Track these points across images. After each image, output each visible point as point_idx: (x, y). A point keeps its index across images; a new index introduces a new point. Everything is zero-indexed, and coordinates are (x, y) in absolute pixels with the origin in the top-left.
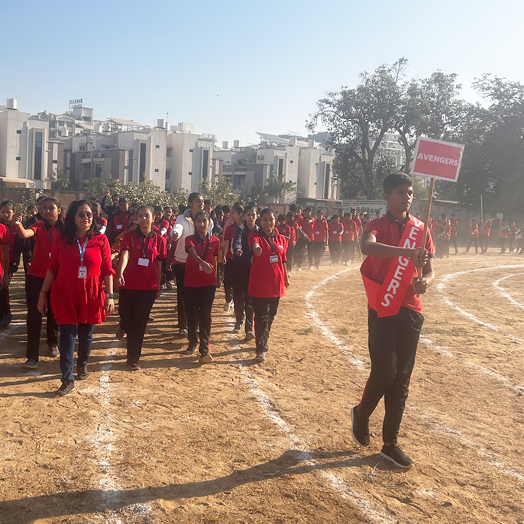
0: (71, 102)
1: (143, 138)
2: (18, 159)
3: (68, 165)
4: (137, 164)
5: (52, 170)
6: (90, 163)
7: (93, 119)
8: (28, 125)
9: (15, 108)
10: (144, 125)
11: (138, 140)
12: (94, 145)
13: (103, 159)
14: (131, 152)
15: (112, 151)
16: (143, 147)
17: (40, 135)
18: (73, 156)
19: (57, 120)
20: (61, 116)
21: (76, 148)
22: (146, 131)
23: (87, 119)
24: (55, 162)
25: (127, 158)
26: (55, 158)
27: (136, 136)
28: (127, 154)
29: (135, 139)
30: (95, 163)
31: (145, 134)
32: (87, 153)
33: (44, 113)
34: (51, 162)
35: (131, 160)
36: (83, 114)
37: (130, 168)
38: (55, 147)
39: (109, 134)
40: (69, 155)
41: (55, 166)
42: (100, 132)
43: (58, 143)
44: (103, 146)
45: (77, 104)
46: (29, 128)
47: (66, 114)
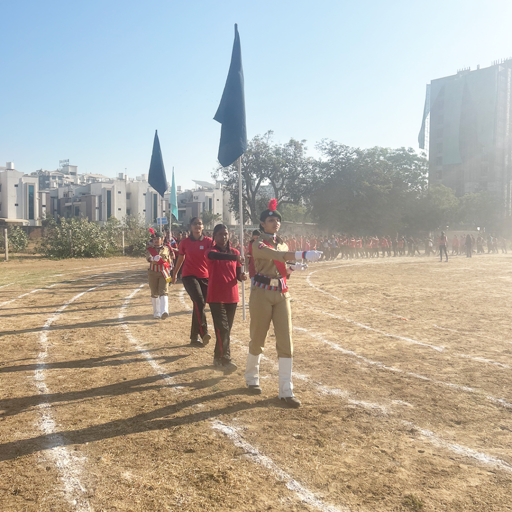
0: (61, 162)
1: (109, 186)
2: (16, 205)
3: (56, 208)
4: (105, 205)
5: (42, 212)
6: (71, 206)
7: (78, 173)
8: (23, 180)
9: (12, 168)
10: (109, 177)
11: (105, 188)
12: (74, 193)
13: (80, 203)
14: (100, 197)
15: (86, 197)
16: (109, 193)
17: (32, 187)
18: (59, 201)
19: (51, 175)
20: (54, 172)
21: (61, 196)
22: (111, 181)
23: (73, 174)
24: (44, 206)
25: (97, 201)
26: (44, 203)
27: (103, 186)
28: (97, 199)
29: (102, 187)
30: (75, 206)
31: (110, 184)
32: (69, 199)
33: (41, 171)
34: (41, 206)
35: (100, 203)
36: (70, 170)
37: (100, 208)
38: (44, 195)
39: (84, 185)
40: (56, 201)
41: (44, 209)
42: (78, 183)
43: (46, 193)
44: (80, 193)
45: (65, 163)
46: (24, 183)
47: (58, 171)
